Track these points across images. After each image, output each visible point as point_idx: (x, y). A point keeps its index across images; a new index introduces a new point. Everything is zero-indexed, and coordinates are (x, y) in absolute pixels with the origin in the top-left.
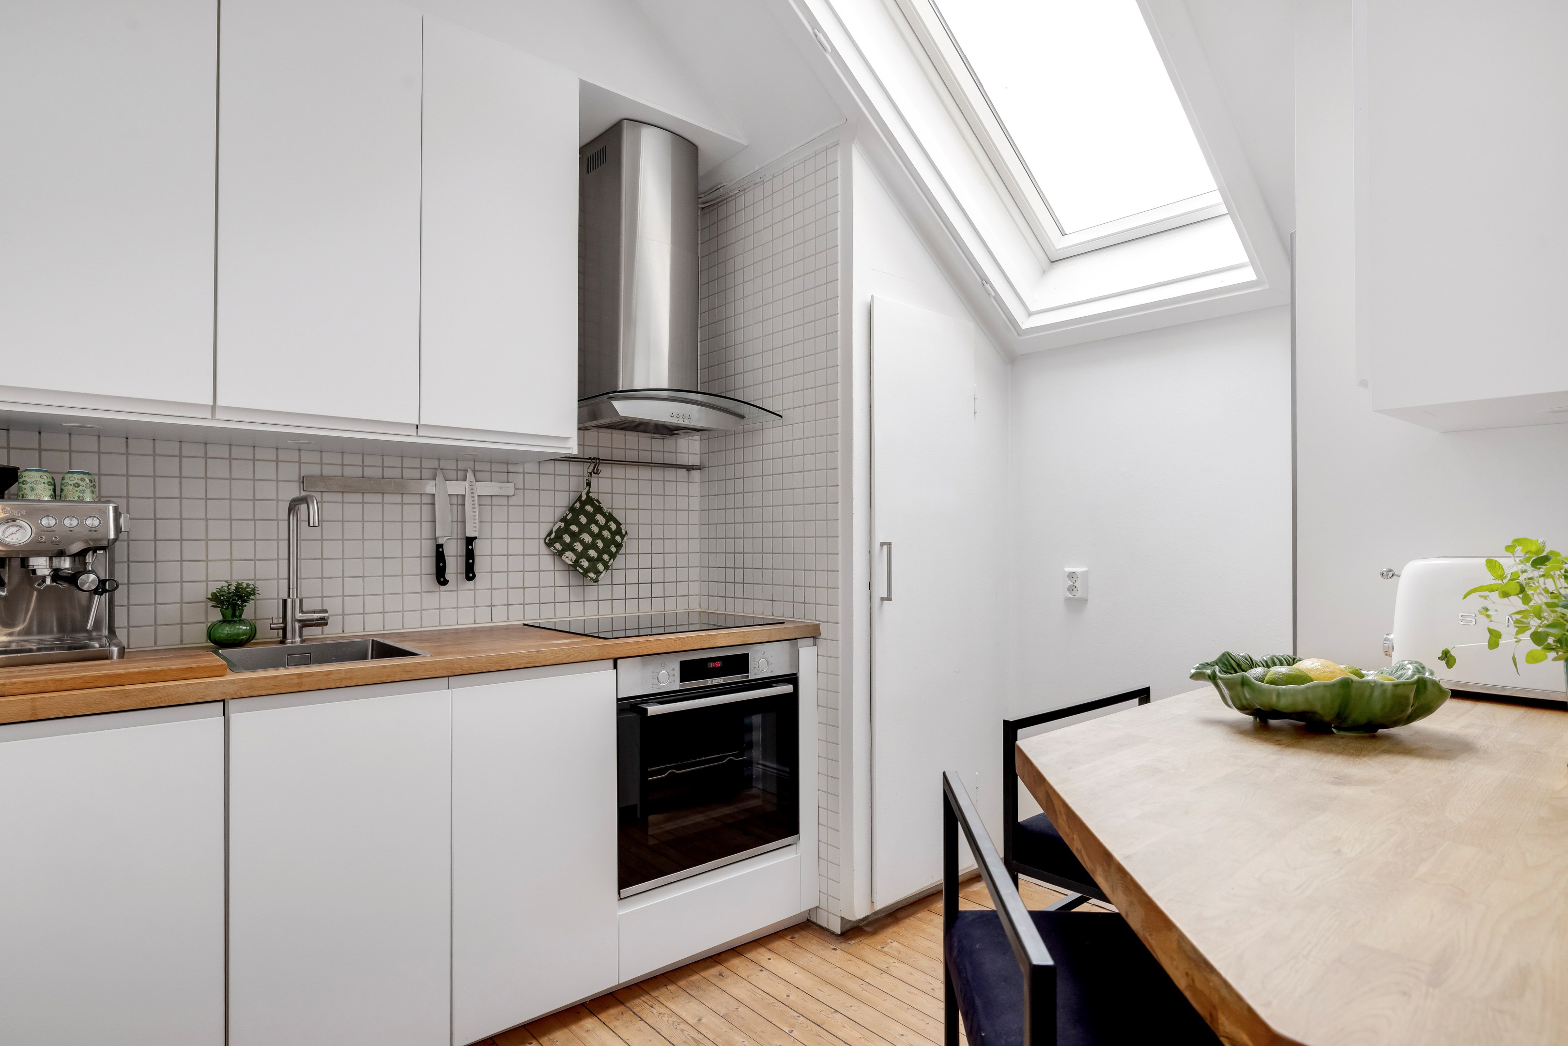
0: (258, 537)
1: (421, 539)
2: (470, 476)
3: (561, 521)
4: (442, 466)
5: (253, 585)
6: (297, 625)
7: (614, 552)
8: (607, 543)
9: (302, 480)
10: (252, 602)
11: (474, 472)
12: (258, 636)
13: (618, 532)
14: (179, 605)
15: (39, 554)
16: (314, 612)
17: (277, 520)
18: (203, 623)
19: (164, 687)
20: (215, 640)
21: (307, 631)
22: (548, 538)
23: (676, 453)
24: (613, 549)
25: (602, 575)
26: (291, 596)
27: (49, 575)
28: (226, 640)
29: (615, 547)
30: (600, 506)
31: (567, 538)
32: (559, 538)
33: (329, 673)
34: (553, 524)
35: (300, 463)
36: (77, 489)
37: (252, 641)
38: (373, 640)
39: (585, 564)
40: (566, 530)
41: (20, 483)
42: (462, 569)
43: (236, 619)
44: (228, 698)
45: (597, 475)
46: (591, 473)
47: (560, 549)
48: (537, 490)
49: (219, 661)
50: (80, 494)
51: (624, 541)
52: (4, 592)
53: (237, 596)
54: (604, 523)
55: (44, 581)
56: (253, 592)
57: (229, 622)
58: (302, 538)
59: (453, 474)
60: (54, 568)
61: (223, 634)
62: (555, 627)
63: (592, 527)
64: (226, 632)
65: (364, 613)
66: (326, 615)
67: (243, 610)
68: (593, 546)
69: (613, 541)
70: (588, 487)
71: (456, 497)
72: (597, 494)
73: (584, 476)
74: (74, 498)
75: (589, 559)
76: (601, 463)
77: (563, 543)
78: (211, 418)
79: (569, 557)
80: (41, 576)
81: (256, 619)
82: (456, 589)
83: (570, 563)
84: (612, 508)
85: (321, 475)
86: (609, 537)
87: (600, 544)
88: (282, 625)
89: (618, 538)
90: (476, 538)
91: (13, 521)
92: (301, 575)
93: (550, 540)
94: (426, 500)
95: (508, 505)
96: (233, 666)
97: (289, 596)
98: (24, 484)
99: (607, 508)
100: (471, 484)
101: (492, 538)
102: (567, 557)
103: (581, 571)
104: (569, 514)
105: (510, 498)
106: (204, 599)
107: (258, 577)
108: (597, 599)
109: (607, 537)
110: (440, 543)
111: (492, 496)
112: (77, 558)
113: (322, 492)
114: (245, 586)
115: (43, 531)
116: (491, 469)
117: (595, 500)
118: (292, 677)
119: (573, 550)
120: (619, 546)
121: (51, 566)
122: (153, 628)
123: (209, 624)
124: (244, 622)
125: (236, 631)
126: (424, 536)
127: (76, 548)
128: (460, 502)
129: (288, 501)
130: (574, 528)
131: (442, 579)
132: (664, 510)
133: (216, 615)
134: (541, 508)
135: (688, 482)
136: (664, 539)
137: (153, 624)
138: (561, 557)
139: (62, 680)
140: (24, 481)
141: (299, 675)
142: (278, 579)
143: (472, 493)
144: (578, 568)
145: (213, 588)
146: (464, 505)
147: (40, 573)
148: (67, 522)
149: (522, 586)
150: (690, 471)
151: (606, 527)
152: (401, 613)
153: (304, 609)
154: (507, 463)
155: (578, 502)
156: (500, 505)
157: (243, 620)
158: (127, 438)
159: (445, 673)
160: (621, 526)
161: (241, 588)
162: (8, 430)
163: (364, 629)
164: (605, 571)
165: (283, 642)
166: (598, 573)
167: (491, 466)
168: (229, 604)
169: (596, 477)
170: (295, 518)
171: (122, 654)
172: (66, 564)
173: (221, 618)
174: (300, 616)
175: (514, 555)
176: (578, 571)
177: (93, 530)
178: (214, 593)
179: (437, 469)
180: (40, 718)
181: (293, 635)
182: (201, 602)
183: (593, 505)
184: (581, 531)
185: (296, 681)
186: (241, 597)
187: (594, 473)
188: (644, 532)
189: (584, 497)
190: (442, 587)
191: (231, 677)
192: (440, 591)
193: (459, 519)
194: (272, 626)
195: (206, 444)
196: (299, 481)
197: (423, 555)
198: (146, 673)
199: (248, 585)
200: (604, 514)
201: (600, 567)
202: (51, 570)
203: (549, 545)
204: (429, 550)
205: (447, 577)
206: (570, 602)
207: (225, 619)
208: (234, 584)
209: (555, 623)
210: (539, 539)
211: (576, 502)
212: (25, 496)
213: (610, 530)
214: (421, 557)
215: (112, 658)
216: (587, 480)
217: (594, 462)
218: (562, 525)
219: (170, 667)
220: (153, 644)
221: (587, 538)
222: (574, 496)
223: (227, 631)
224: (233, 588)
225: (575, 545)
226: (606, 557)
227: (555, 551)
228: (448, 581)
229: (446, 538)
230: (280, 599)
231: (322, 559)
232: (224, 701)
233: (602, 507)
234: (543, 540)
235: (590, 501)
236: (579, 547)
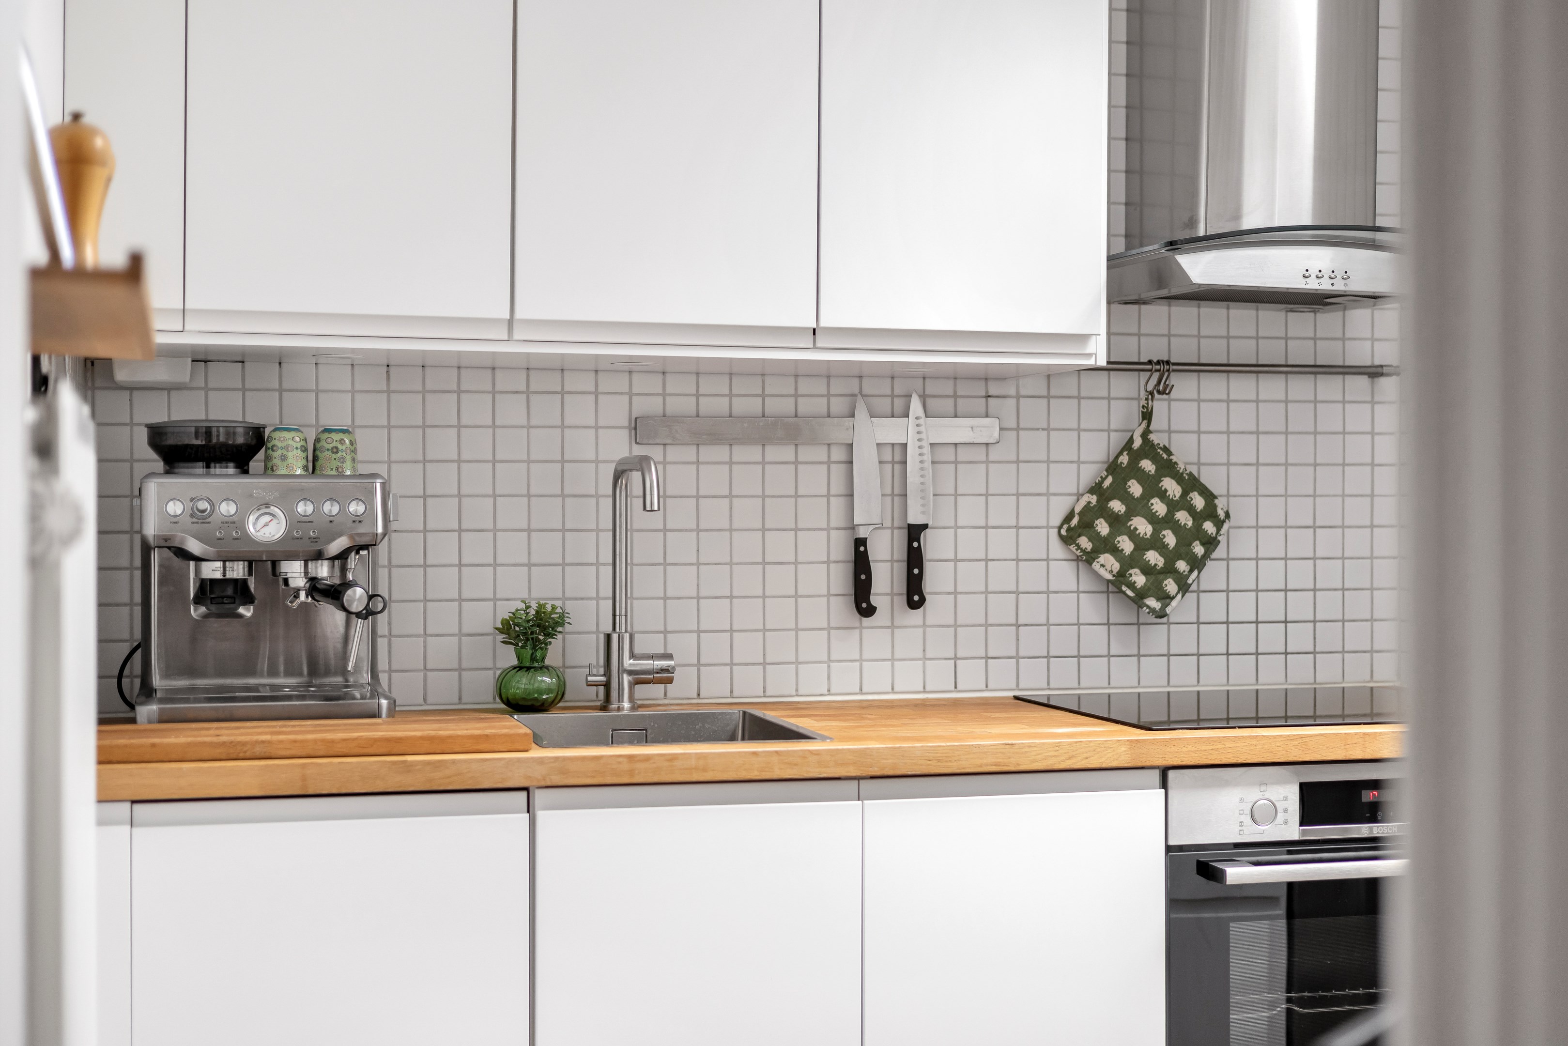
0: (568, 526)
1: (828, 529)
2: (916, 406)
3: (1091, 491)
4: (866, 391)
5: (561, 607)
6: (626, 679)
7: (1199, 555)
8: (1185, 537)
9: (633, 425)
10: (560, 636)
11: (924, 398)
12: (567, 696)
13: (1210, 513)
14: (456, 638)
15: (292, 556)
16: (652, 657)
17: (597, 496)
18: (490, 669)
19: (454, 762)
20: (508, 699)
21: (642, 691)
22: (1065, 526)
23: (1343, 339)
24: (1198, 549)
25: (1174, 603)
26: (618, 630)
27: (304, 587)
28: (524, 699)
29: (1203, 544)
30: (1171, 460)
31: (1103, 527)
32: (1086, 526)
33: (673, 758)
34: (1075, 498)
35: (631, 395)
36: (334, 456)
37: (560, 704)
38: (744, 713)
39: (1139, 579)
40: (1102, 510)
41: (269, 448)
42: (901, 586)
43: (536, 665)
44: (533, 786)
45: (1165, 396)
46: (1151, 393)
47: (1089, 549)
48: (1043, 429)
49: (521, 728)
50: (339, 464)
51: (1222, 532)
52: (249, 610)
53: (539, 626)
54: (1178, 495)
55: (297, 597)
56: (561, 621)
57: (528, 669)
58: (635, 527)
59: (884, 404)
60: (310, 576)
61: (518, 688)
62: (1079, 707)
63: (1152, 504)
64: (523, 686)
65: (732, 664)
66: (672, 663)
67: (546, 649)
68: (1156, 543)
69: (1198, 533)
70: (1145, 422)
71: (889, 449)
72: (1166, 435)
73: (1138, 399)
74: (332, 469)
75: (1148, 570)
76: (1174, 371)
77: (1095, 537)
78: (506, 338)
79: (1108, 564)
80: (295, 588)
81: (564, 667)
82: (889, 624)
83: (1109, 577)
84: (1199, 464)
85: (664, 416)
86: (1190, 523)
87: (1170, 539)
88: (603, 679)
89: (1209, 527)
90: (925, 526)
91: (266, 507)
92: (631, 593)
93: (1069, 530)
94: (838, 454)
95: (987, 462)
96: (538, 740)
97: (614, 629)
98: (273, 450)
99: (1186, 464)
100: (918, 422)
101: (956, 527)
102: (1102, 566)
103: (1130, 593)
104: (1107, 477)
105: (991, 448)
106: (491, 630)
107: (568, 595)
108: (1165, 652)
109: (1185, 524)
110: (862, 535)
111: (956, 444)
112: (337, 562)
113: (665, 445)
114: (549, 608)
115: (299, 522)
116: (955, 392)
117: (1160, 448)
118: (621, 759)
119: (1115, 551)
120: (1210, 543)
121: (306, 572)
122: (422, 674)
123: (498, 672)
124: (548, 670)
125: (536, 685)
126: (833, 525)
127: (336, 547)
128: (897, 458)
129: (612, 462)
130: (1117, 506)
131: (864, 605)
132: (1315, 465)
133: (508, 657)
134: (1052, 465)
135: (1373, 403)
136: (1314, 527)
137: (422, 668)
138: (1091, 564)
139: (332, 741)
140: (274, 446)
141: (631, 758)
142: (598, 598)
143: (919, 440)
144: (1124, 588)
145: (505, 611)
146: (906, 463)
147: (293, 583)
148: (327, 507)
149: (1014, 622)
150: (1376, 379)
151: (1184, 503)
152: (794, 666)
153: (637, 651)
154: (986, 379)
155: (1125, 453)
156: (971, 462)
157: (547, 668)
158: (388, 366)
159: (853, 772)
160: (1216, 501)
161: (544, 613)
162: (243, 362)
163: (732, 692)
164: (1180, 596)
165: (604, 708)
166: (1166, 598)
167: (955, 385)
168: (527, 640)
169: (1165, 400)
170: (624, 493)
171: (393, 711)
172: (323, 570)
173: (515, 662)
174: (630, 665)
175: (998, 560)
176: (1124, 593)
177: (358, 520)
178: (506, 619)
179: (856, 396)
180: (311, 792)
181: (620, 699)
182: (487, 635)
183: (1155, 459)
184: (1130, 513)
185: (626, 766)
186: (543, 629)
187: (1159, 392)
188: (1271, 512)
189: (1138, 442)
190: (864, 619)
191: (536, 753)
192: (861, 627)
193: (897, 491)
194: (589, 678)
195: (494, 369)
196: (629, 428)
197: (832, 558)
198: (431, 739)
199: (554, 608)
200: (1178, 477)
201: (1171, 586)
202: (306, 580)
203: (1068, 539)
204: (842, 550)
205: (874, 600)
206: (1109, 656)
207: (522, 665)
208: (534, 605)
209: (1079, 698)
210: (1048, 527)
211: (1120, 453)
212: (275, 468)
213: (1191, 510)
214: (828, 562)
215: (380, 716)
216: (1143, 407)
217: (1159, 370)
218: (1094, 499)
219: (460, 733)
220: (422, 702)
221: (1143, 526)
222: (1117, 440)
223: (525, 684)
224: (532, 612)
225: (1119, 542)
226: (1182, 566)
227: (1079, 553)
228: (876, 608)
229: (871, 527)
230: (601, 633)
231: (665, 564)
232: (526, 789)
233: (1176, 463)
234: (1056, 530)
235: (1149, 449)
236: (1126, 545)
